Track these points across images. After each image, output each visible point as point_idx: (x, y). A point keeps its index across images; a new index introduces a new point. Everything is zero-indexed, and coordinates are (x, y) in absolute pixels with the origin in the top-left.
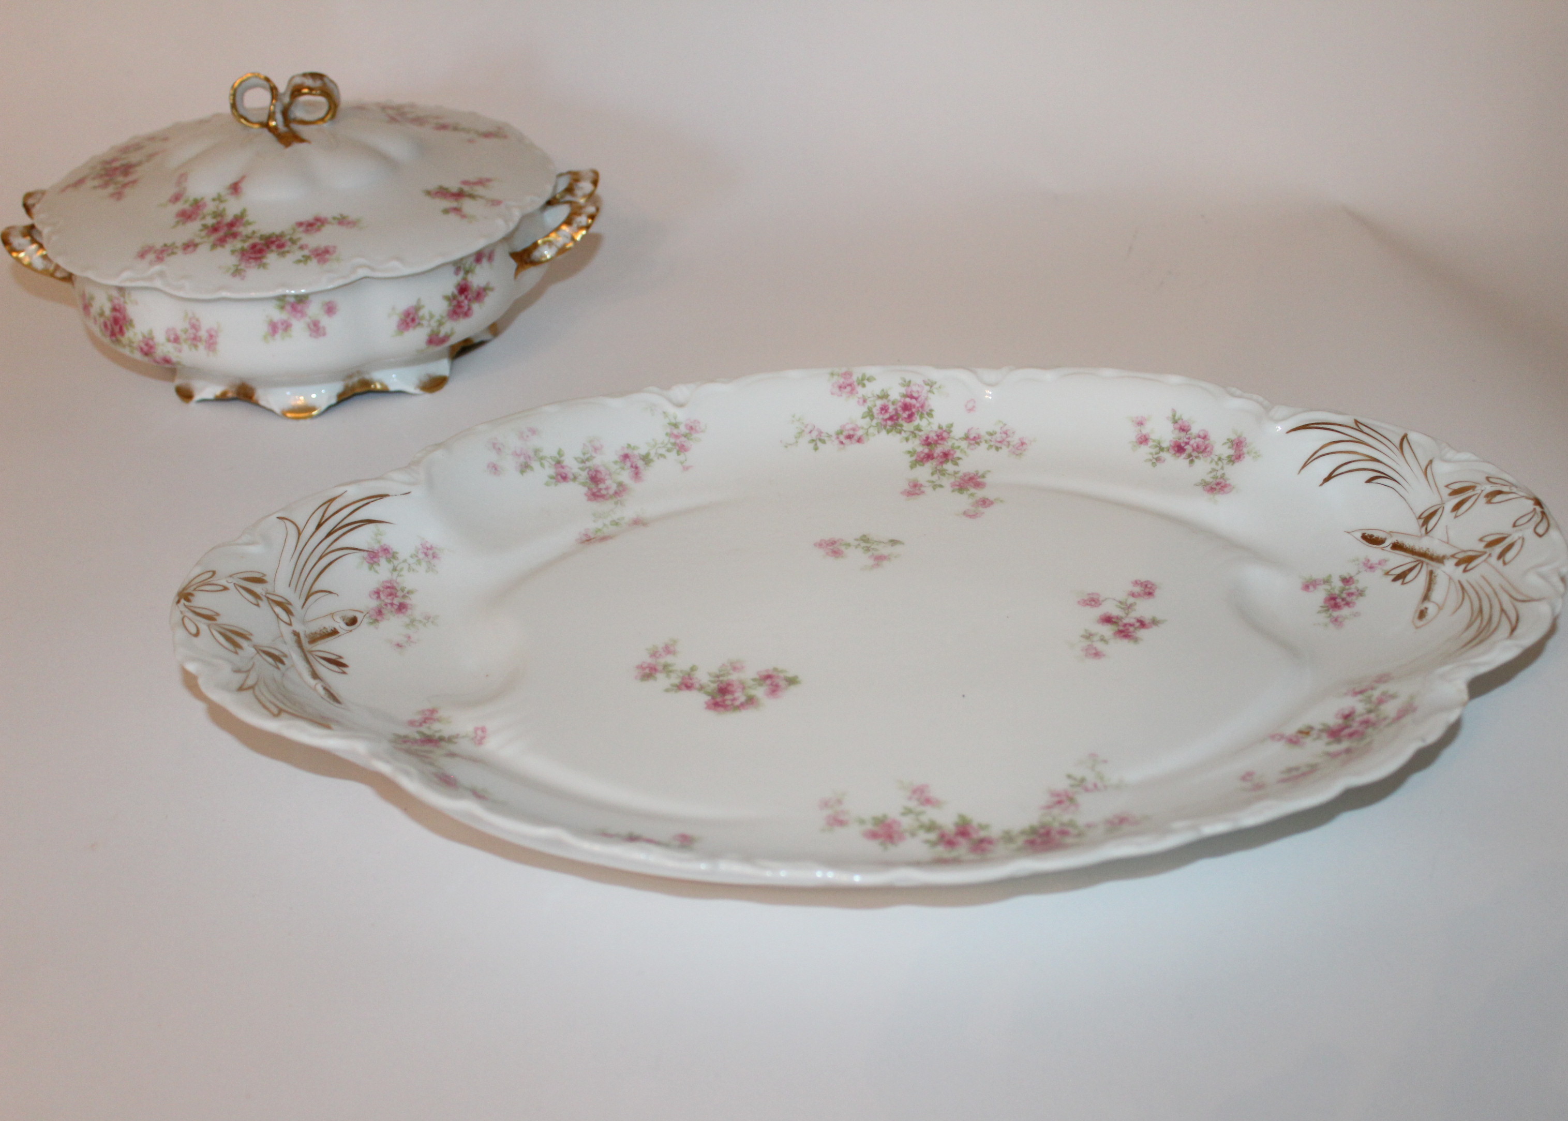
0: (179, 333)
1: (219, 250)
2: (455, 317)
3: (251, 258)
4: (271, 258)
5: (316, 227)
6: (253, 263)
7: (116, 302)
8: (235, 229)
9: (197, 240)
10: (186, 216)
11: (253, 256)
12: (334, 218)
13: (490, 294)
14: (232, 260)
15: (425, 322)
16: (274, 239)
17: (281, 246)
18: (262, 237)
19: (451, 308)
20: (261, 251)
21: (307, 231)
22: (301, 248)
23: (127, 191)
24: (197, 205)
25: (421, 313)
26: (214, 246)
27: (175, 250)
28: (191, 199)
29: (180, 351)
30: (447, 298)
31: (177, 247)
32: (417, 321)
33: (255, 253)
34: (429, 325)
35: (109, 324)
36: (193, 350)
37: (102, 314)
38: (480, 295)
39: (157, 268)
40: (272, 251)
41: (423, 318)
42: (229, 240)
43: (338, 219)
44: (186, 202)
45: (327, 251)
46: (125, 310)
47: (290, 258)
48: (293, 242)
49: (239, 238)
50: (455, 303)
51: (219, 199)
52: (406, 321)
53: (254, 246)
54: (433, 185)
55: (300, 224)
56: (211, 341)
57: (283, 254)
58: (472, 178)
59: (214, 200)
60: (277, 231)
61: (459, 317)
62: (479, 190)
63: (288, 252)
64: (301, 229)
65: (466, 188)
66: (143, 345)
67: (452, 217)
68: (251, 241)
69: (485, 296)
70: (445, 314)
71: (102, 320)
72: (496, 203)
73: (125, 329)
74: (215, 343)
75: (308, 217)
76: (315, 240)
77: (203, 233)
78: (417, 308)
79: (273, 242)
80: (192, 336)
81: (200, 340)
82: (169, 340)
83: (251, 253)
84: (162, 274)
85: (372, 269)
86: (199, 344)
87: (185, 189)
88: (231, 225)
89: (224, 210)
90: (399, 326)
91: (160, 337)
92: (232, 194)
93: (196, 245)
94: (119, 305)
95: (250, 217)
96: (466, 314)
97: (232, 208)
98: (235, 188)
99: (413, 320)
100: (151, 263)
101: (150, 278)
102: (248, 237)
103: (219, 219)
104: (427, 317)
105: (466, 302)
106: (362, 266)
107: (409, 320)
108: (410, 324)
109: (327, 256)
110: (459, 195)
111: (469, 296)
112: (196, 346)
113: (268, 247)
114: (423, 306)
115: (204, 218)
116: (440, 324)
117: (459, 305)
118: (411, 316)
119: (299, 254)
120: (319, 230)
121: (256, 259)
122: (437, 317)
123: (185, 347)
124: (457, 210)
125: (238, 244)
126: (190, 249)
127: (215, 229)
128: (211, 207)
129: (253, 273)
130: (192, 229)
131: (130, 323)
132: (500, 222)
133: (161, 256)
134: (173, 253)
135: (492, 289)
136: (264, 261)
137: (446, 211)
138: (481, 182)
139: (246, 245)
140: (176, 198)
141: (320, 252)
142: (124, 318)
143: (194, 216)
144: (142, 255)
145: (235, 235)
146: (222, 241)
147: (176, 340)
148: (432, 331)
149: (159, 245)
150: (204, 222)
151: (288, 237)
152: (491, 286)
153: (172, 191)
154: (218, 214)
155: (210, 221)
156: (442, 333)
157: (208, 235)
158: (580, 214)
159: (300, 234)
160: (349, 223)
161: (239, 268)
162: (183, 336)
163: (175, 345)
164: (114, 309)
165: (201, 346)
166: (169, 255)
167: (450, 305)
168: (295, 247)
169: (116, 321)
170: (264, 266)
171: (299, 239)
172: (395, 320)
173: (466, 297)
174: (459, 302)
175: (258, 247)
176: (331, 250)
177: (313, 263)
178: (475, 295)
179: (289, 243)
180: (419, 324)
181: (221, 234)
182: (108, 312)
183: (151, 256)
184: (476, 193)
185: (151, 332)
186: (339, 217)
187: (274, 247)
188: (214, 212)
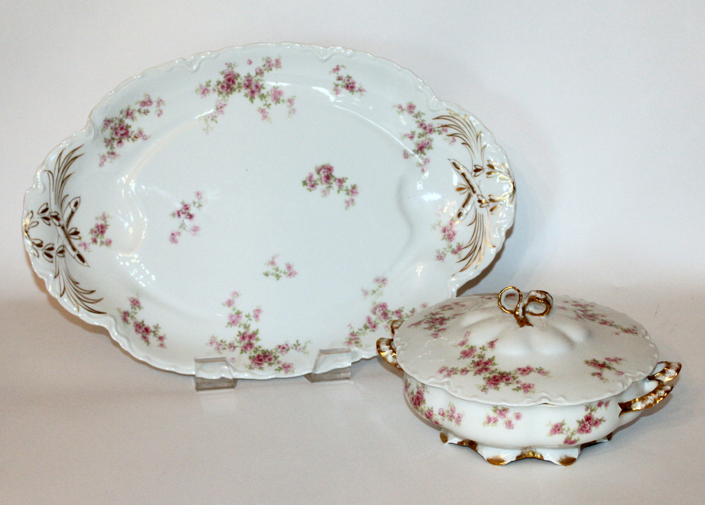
0: (445, 412)
1: (478, 376)
2: (581, 432)
3: (492, 383)
4: (502, 385)
5: (527, 372)
6: (493, 386)
7: (420, 389)
8: (487, 366)
9: (469, 369)
10: (466, 354)
11: (493, 382)
12: (537, 369)
13: (602, 422)
14: (483, 383)
15: (564, 432)
16: (505, 375)
17: (508, 380)
18: (499, 373)
19: (580, 427)
20: (497, 380)
21: (522, 374)
22: (517, 382)
23: (440, 334)
24: (472, 349)
25: (563, 427)
26: (476, 374)
27: (457, 372)
28: (470, 345)
29: (443, 420)
30: (579, 422)
31: (458, 371)
32: (561, 430)
33: (494, 381)
34: (567, 434)
35: (414, 398)
36: (450, 422)
37: (412, 393)
38: (597, 423)
39: (447, 379)
40: (503, 381)
41: (564, 429)
42: (484, 372)
43: (539, 370)
44: (467, 346)
45: (529, 386)
46: (423, 394)
47: (511, 387)
48: (514, 378)
49: (488, 371)
50: (583, 425)
51: (483, 348)
52: (555, 430)
53: (495, 377)
54: (590, 359)
55: (519, 369)
56: (459, 420)
57: (508, 384)
58: (612, 357)
59: (480, 348)
60: (508, 371)
61: (584, 432)
62: (614, 365)
63: (510, 383)
64: (520, 372)
65: (607, 362)
66: (427, 413)
67: (596, 378)
68: (494, 374)
69: (600, 424)
70: (576, 430)
71: (412, 396)
72: (620, 373)
73: (421, 403)
74: (460, 421)
75: (524, 366)
76: (524, 379)
77: (472, 365)
78: (562, 424)
79: (504, 377)
80: (450, 415)
81: (454, 417)
82: (440, 414)
83: (493, 381)
84: (448, 383)
85: (549, 400)
86: (453, 419)
87: (467, 340)
88: (486, 363)
89: (484, 355)
90: (551, 431)
91: (436, 412)
92: (490, 347)
93: (467, 371)
94: (421, 391)
95: (496, 361)
96: (587, 432)
97: (488, 354)
98: (492, 344)
99: (559, 430)
100: (444, 376)
101: (443, 384)
102: (493, 372)
103: (481, 359)
104: (566, 429)
105: (589, 425)
106: (544, 397)
107: (557, 429)
108: (557, 431)
109: (529, 389)
110: (603, 366)
111: (591, 423)
112: (451, 420)
113: (502, 379)
114: (566, 424)
115: (474, 357)
116: (573, 434)
117: (585, 426)
118: (558, 428)
119: (515, 386)
120: (528, 374)
121: (494, 384)
122: (572, 430)
123: (446, 419)
124: (599, 374)
125: (487, 375)
126: (464, 373)
127: (478, 364)
128: (478, 352)
129: (492, 391)
130: (467, 362)
131: (424, 401)
132: (620, 385)
133: (450, 374)
134: (456, 373)
135: (605, 421)
136: (498, 386)
137: (594, 374)
138: (616, 360)
139: (491, 376)
140: (463, 344)
141: (525, 386)
142: (422, 398)
143: (469, 355)
144: (441, 371)
145: (487, 369)
146: (480, 371)
147: (443, 415)
148: (568, 437)
149: (450, 368)
150: (473, 359)
151: (512, 375)
152: (604, 419)
153: (461, 339)
154: (481, 357)
155: (476, 359)
156: (573, 439)
157: (474, 367)
158: (661, 389)
159: (518, 375)
160: (544, 373)
161: (486, 387)
162: (446, 414)
163: (442, 417)
164: (418, 393)
165: (454, 421)
166: (454, 374)
167: (580, 425)
168: (515, 381)
169: (418, 398)
170: (498, 389)
171: (517, 377)
172: (550, 428)
173: (589, 423)
174: (585, 425)
175: (497, 378)
176: (531, 386)
177: (521, 392)
178: (594, 423)
179: (512, 379)
180: (562, 432)
181: (480, 367)
182: (415, 393)
183: (445, 373)
184: (611, 366)
185: (432, 408)
186: (539, 368)
187: (504, 380)
188: (479, 355)
